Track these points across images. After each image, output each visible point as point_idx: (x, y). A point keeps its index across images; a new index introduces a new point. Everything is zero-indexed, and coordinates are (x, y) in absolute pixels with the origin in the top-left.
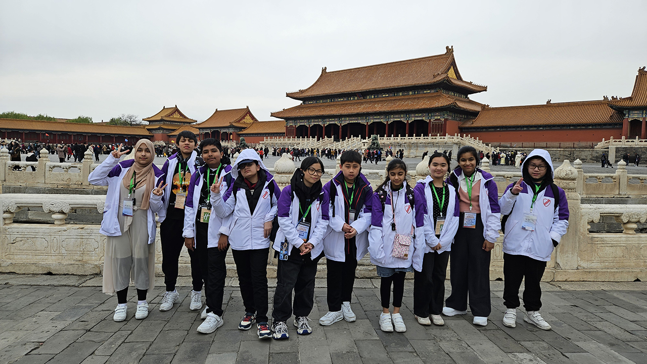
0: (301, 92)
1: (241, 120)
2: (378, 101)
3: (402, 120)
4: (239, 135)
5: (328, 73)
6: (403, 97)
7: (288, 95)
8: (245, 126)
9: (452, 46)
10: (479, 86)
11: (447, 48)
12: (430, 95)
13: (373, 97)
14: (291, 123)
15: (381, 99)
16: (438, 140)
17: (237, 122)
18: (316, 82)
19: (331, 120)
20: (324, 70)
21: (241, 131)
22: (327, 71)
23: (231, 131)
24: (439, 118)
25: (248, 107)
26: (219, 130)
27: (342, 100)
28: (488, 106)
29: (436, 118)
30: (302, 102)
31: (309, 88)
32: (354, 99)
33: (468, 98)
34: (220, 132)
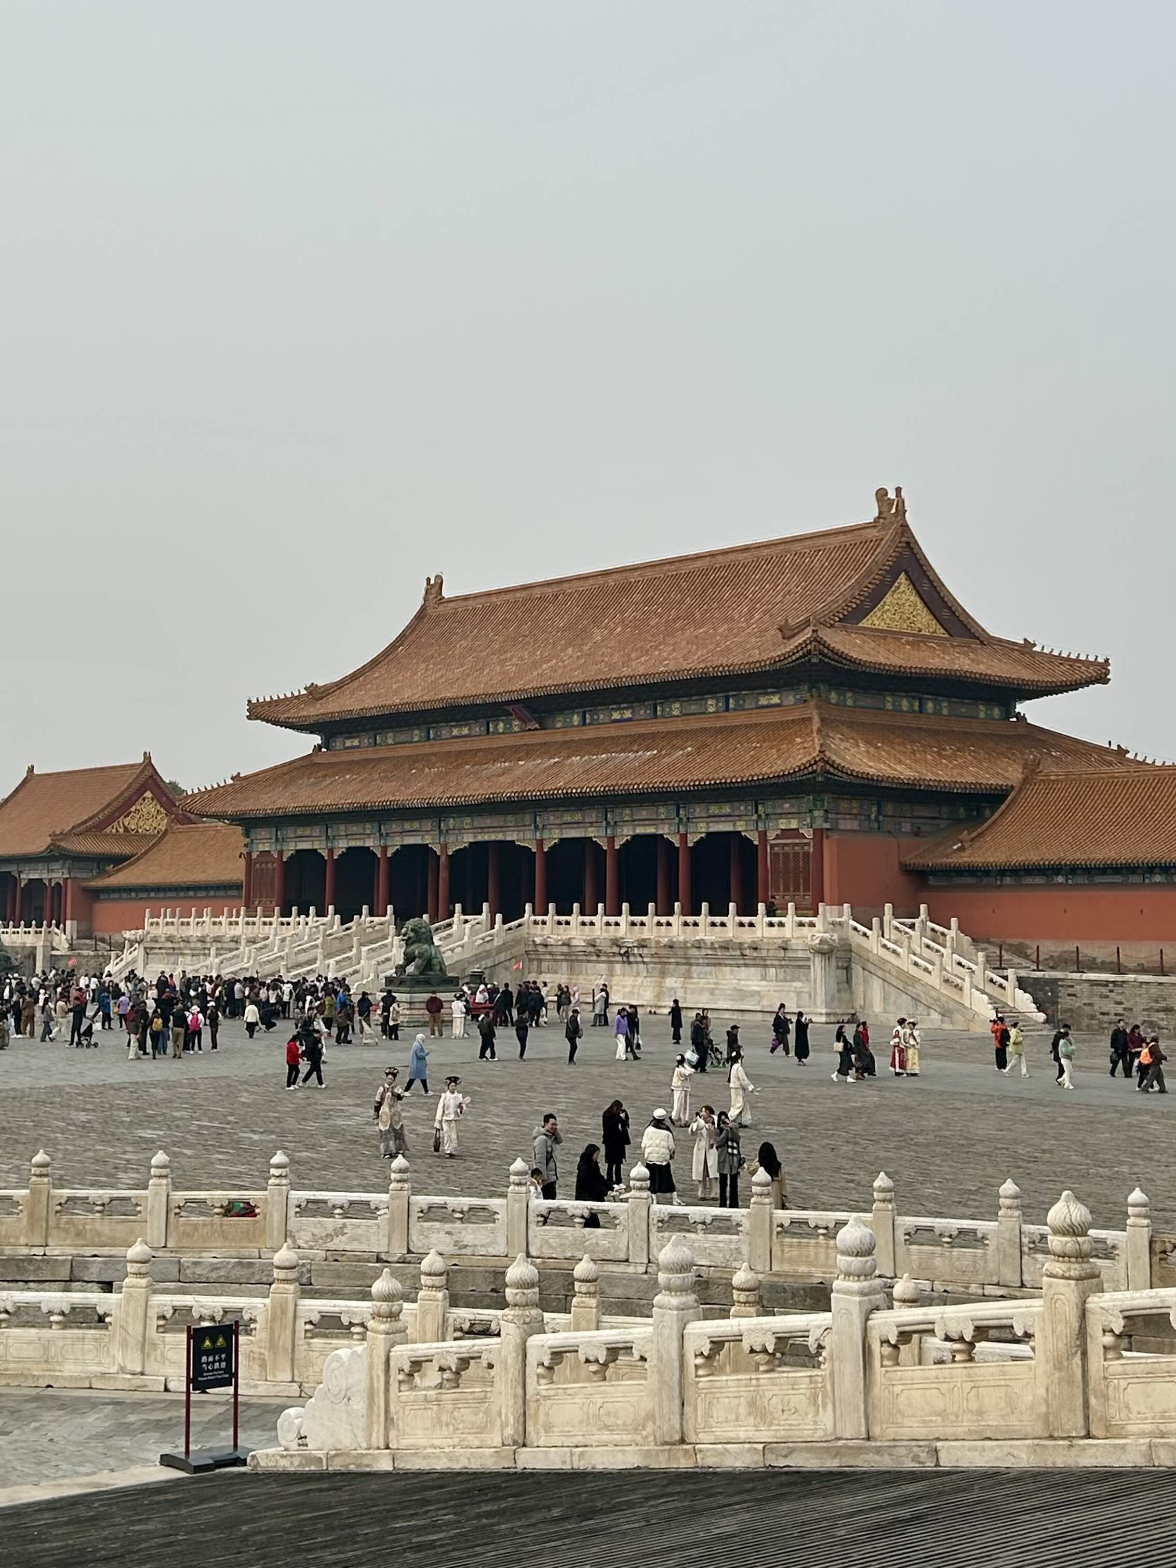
0: (315, 693)
1: (110, 819)
2: (589, 741)
3: (664, 830)
4: (96, 894)
5: (450, 601)
6: (679, 726)
7: (257, 711)
8: (126, 850)
9: (898, 490)
10: (1068, 659)
11: (881, 494)
12: (780, 718)
13: (576, 719)
14: (264, 843)
15: (602, 732)
16: (759, 934)
17: (89, 830)
18: (393, 647)
19: (407, 826)
20: (434, 588)
21: (103, 873)
22: (447, 593)
23: (56, 874)
24: (794, 824)
25: (147, 757)
26: (13, 869)
27: (465, 731)
28: (1122, 752)
29: (783, 824)
30: (317, 739)
31: (354, 676)
32: (508, 731)
33: (1021, 718)
34: (15, 881)
